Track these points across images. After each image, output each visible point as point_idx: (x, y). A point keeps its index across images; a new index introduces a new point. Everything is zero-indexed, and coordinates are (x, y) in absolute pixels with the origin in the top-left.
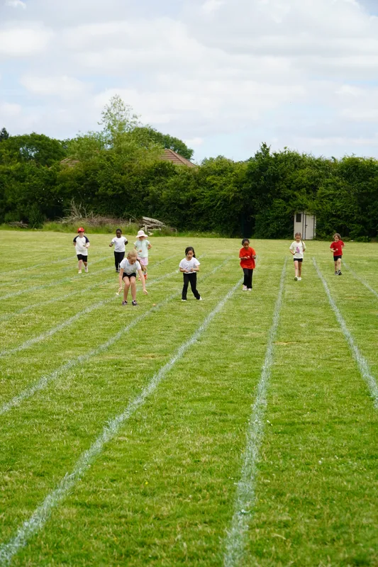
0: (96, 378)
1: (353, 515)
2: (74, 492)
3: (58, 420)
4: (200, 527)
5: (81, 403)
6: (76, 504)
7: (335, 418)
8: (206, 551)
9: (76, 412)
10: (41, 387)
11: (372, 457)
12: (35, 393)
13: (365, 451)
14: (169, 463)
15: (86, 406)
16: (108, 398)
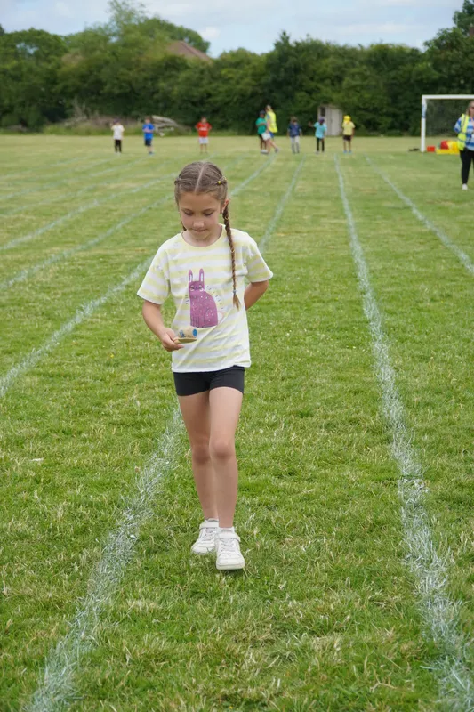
0: (79, 269)
1: (308, 376)
2: (39, 364)
3: (34, 307)
4: (157, 389)
5: (60, 292)
6: (39, 374)
7: (315, 297)
8: (157, 408)
9: (54, 300)
10: (20, 279)
11: (342, 329)
12: (14, 284)
13: (335, 324)
14: (138, 338)
15: (64, 294)
16: (88, 287)
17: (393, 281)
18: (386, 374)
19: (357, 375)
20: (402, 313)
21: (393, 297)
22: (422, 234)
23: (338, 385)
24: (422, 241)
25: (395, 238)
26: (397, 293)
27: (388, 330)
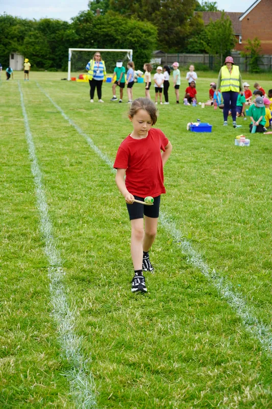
17: (49, 154)
18: (43, 207)
19: (27, 208)
20: (54, 172)
21: (48, 164)
22: (67, 128)
23: (16, 214)
24: (66, 131)
25: (51, 130)
26: (51, 161)
27: (45, 182)
